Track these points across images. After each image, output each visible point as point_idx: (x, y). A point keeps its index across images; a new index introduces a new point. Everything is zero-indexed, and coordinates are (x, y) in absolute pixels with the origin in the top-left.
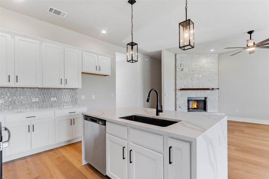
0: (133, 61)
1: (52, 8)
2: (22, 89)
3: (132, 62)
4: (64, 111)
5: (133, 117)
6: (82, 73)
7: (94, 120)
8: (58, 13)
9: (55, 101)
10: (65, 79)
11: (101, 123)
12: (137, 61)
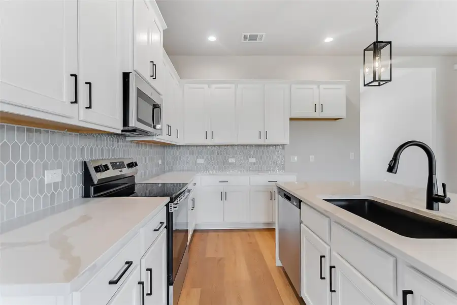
0: (382, 83)
1: (246, 34)
2: (218, 147)
3: (379, 85)
4: (262, 179)
5: (366, 203)
6: (291, 119)
7: (288, 197)
8: (253, 38)
9: (254, 164)
10: (266, 131)
11: (295, 203)
12: (390, 80)
